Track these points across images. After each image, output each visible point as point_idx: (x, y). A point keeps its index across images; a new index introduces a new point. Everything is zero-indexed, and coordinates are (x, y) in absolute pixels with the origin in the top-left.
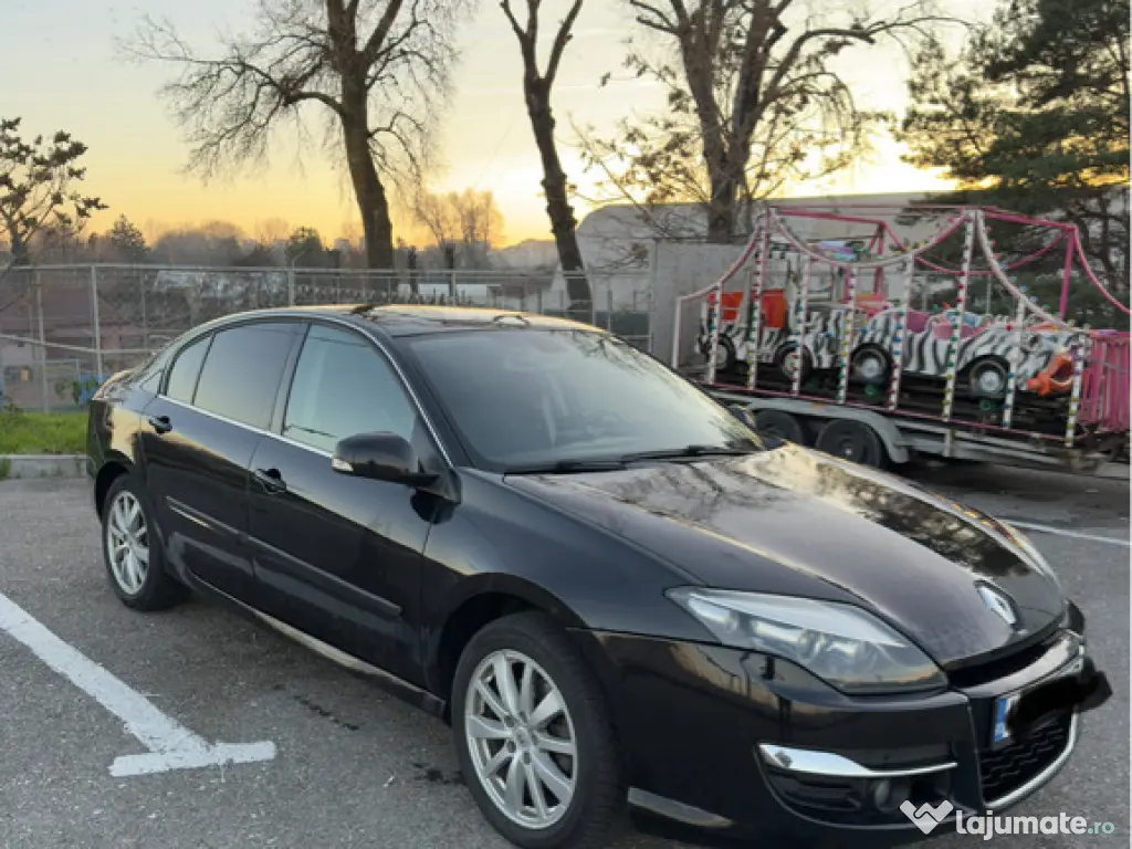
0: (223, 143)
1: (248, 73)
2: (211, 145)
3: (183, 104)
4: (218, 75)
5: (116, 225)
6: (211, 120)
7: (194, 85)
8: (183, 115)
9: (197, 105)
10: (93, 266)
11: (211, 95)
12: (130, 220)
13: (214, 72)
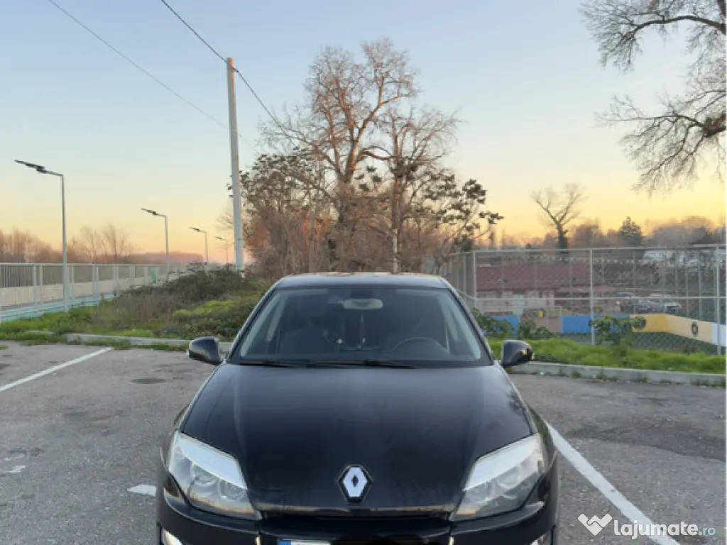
0: (663, 167)
1: (679, 121)
2: (655, 169)
3: (636, 147)
4: (659, 126)
5: (624, 223)
6: (653, 154)
7: (643, 134)
8: (637, 153)
9: (645, 145)
10: (591, 250)
11: (654, 139)
12: (633, 220)
13: (657, 123)
